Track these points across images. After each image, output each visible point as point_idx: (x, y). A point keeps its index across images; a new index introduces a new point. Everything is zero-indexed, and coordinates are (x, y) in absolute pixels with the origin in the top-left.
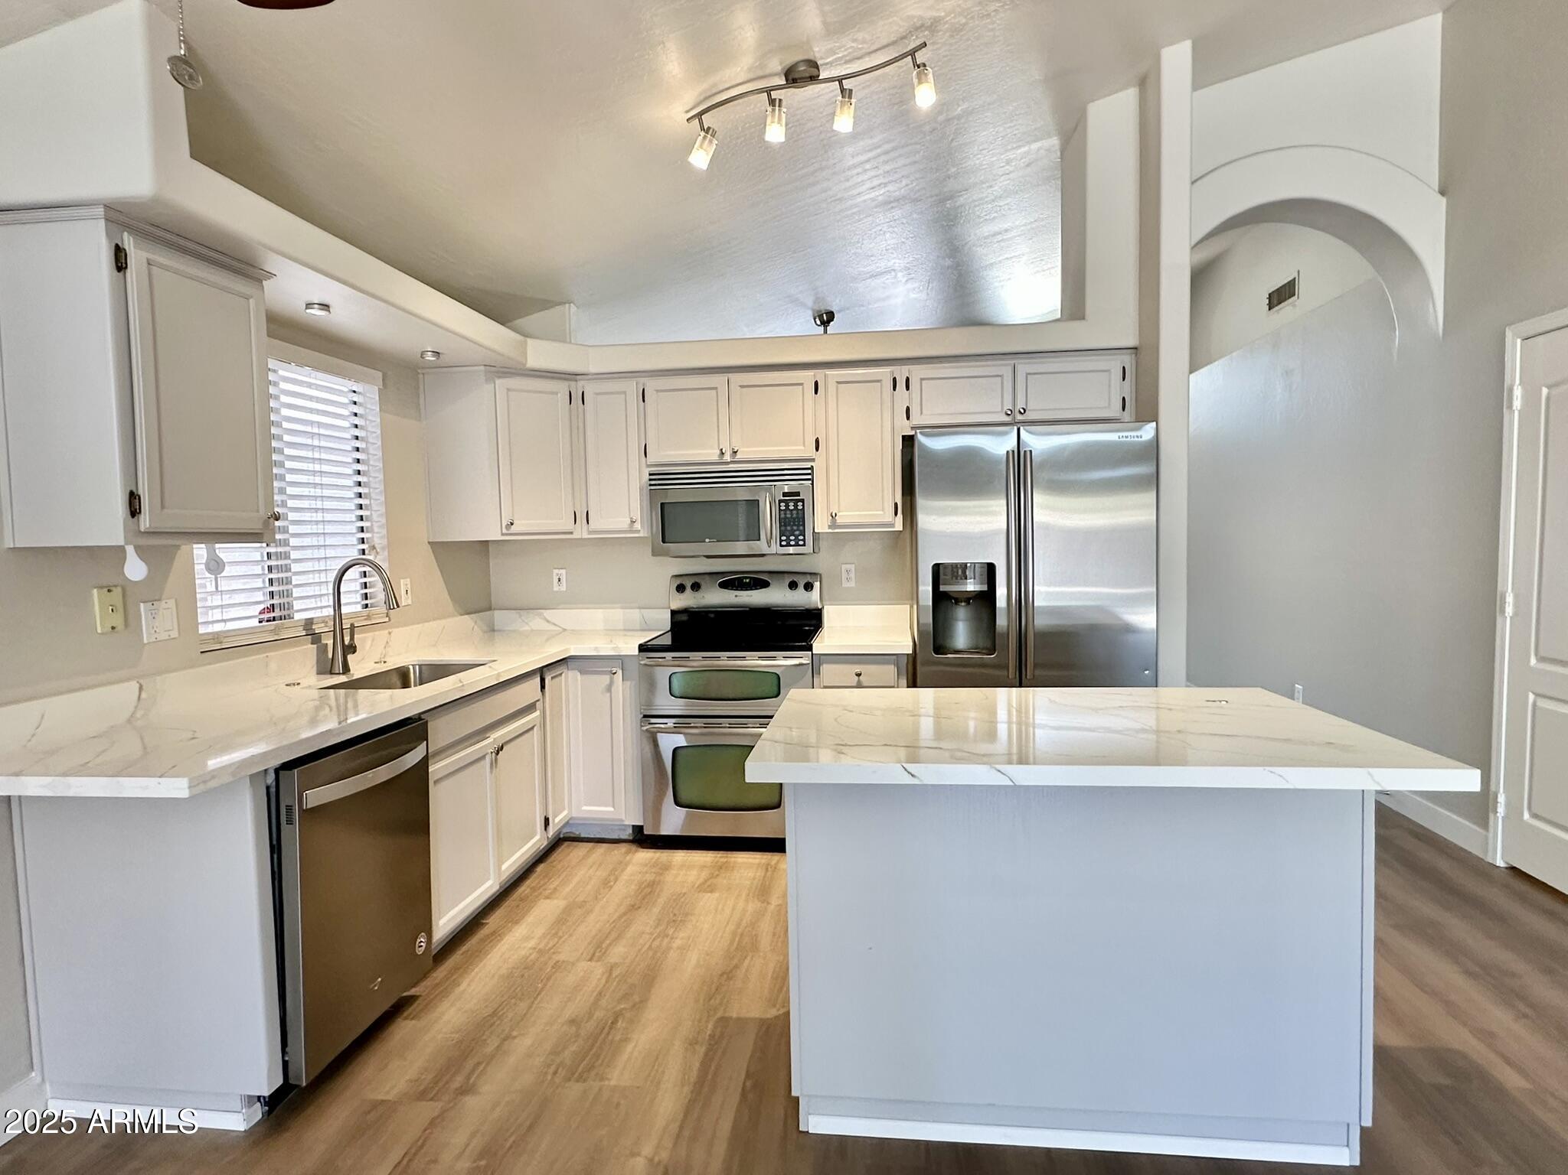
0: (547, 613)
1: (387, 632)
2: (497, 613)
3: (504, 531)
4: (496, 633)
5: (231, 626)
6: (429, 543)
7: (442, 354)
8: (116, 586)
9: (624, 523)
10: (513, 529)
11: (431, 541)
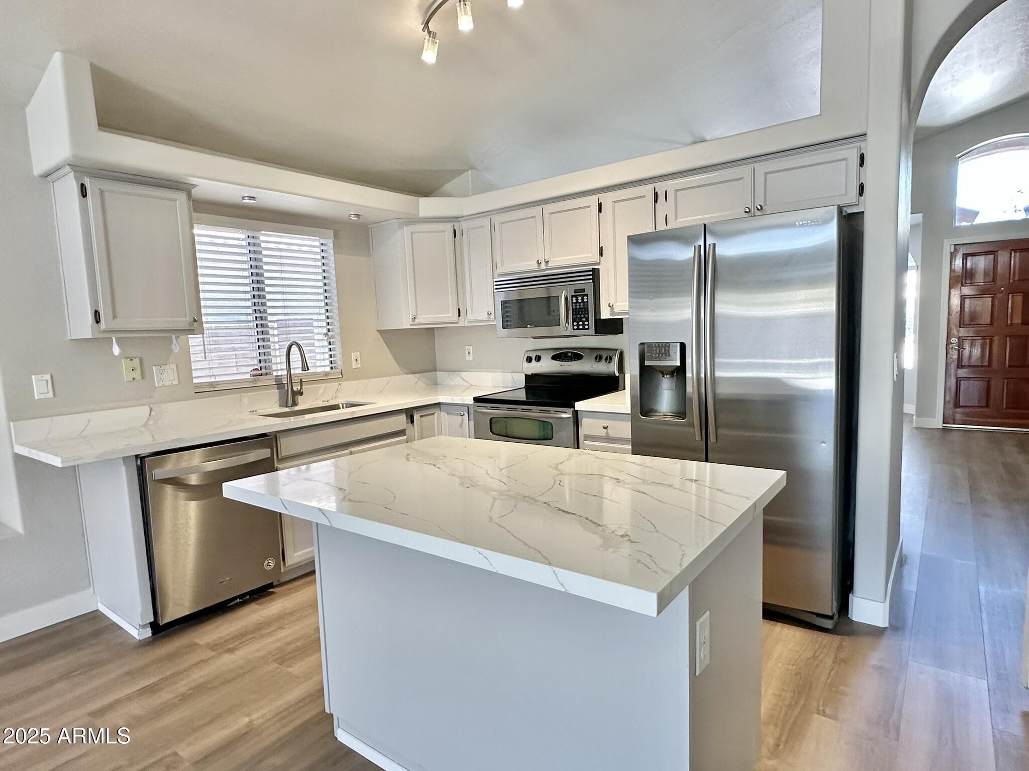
0: (463, 374)
1: (338, 383)
2: (438, 372)
3: (411, 323)
4: (438, 386)
5: (218, 379)
6: (378, 331)
7: (361, 216)
8: (135, 358)
9: (486, 316)
10: (417, 321)
11: (378, 329)
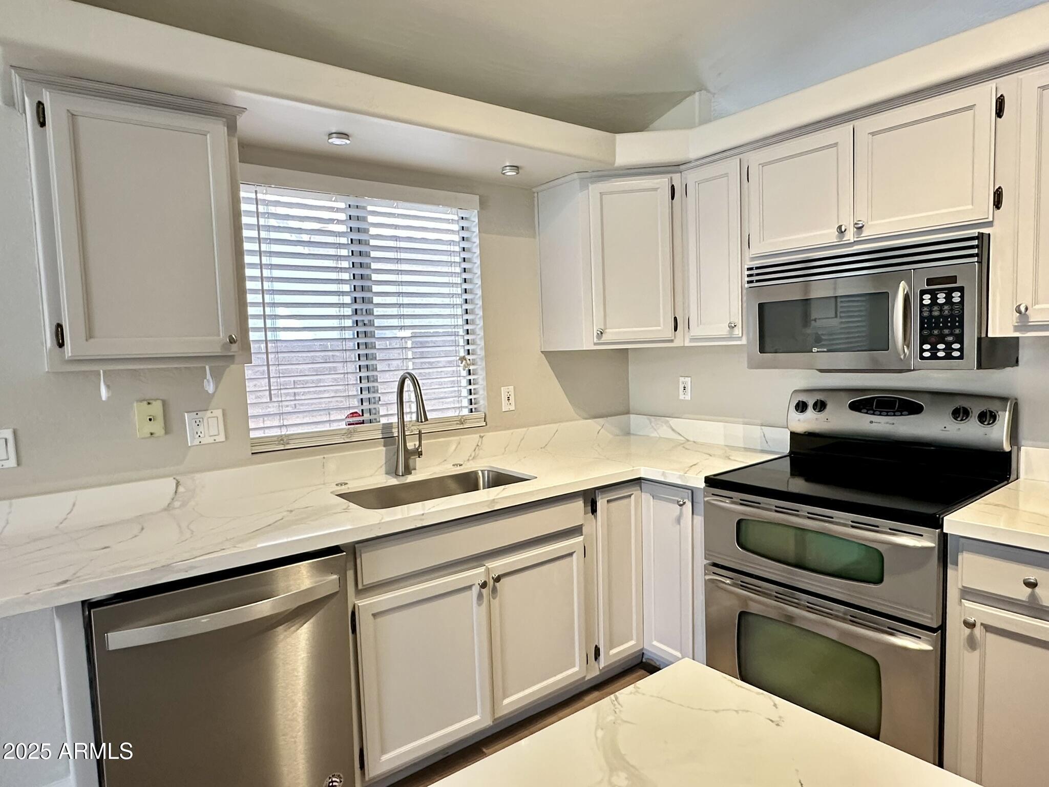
0: (673, 422)
1: (478, 435)
2: (632, 416)
3: (596, 341)
4: (632, 437)
5: (291, 431)
6: (542, 352)
7: (522, 168)
8: (156, 400)
9: (724, 331)
10: (605, 338)
11: (543, 350)
